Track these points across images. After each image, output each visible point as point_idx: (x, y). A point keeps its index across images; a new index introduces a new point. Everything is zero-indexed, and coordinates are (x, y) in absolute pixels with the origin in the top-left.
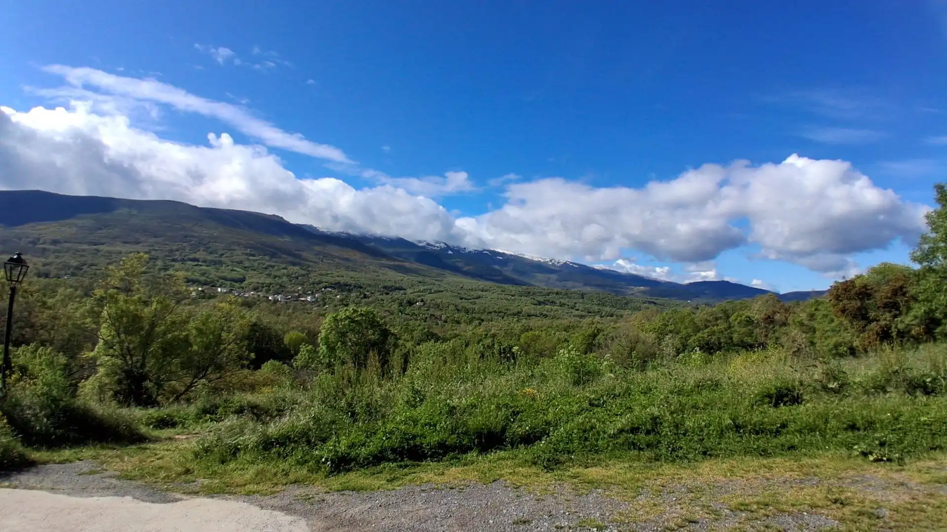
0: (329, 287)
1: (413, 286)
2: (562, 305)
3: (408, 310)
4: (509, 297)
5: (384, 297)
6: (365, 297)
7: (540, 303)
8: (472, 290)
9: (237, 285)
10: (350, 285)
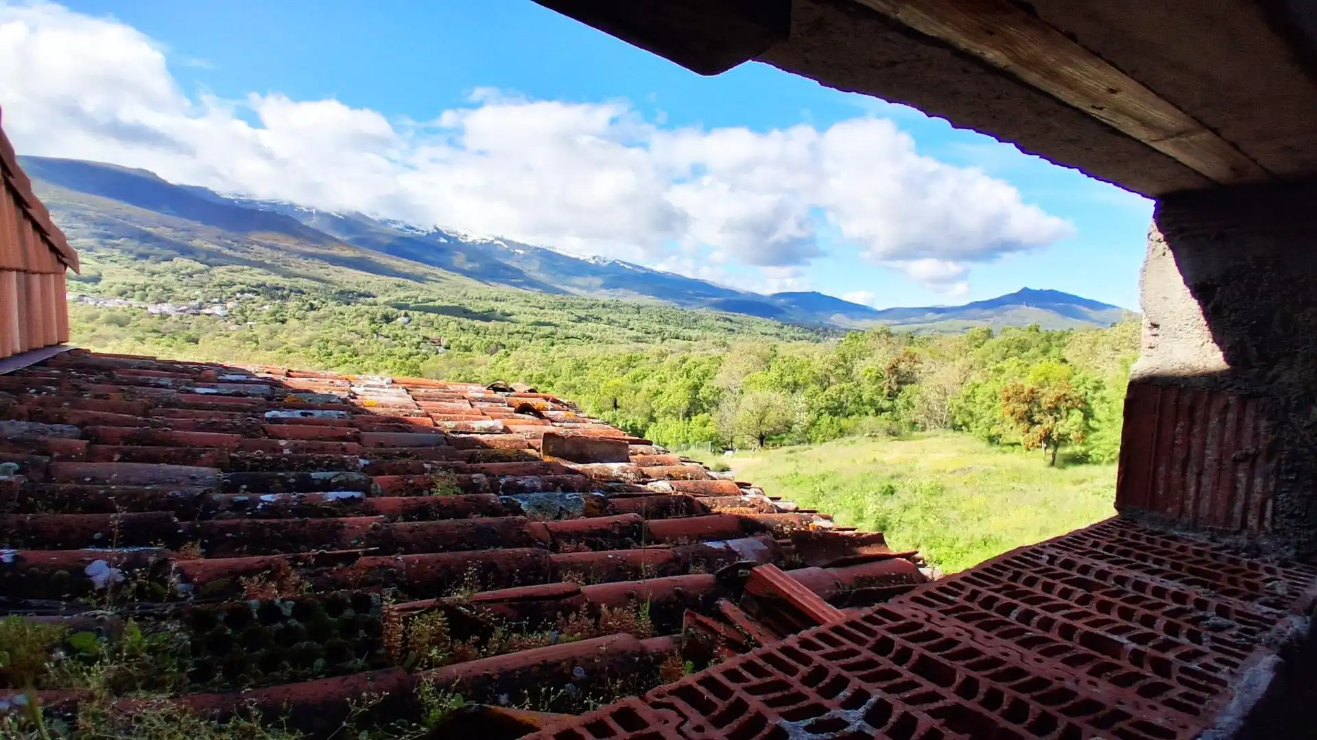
0: (249, 292)
1: (387, 291)
2: (610, 322)
3: (386, 328)
4: (536, 311)
5: (343, 308)
6: (312, 308)
7: (580, 319)
8: (480, 298)
9: (89, 286)
10: (284, 289)
